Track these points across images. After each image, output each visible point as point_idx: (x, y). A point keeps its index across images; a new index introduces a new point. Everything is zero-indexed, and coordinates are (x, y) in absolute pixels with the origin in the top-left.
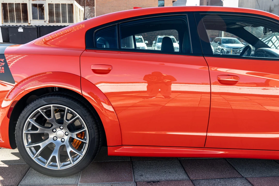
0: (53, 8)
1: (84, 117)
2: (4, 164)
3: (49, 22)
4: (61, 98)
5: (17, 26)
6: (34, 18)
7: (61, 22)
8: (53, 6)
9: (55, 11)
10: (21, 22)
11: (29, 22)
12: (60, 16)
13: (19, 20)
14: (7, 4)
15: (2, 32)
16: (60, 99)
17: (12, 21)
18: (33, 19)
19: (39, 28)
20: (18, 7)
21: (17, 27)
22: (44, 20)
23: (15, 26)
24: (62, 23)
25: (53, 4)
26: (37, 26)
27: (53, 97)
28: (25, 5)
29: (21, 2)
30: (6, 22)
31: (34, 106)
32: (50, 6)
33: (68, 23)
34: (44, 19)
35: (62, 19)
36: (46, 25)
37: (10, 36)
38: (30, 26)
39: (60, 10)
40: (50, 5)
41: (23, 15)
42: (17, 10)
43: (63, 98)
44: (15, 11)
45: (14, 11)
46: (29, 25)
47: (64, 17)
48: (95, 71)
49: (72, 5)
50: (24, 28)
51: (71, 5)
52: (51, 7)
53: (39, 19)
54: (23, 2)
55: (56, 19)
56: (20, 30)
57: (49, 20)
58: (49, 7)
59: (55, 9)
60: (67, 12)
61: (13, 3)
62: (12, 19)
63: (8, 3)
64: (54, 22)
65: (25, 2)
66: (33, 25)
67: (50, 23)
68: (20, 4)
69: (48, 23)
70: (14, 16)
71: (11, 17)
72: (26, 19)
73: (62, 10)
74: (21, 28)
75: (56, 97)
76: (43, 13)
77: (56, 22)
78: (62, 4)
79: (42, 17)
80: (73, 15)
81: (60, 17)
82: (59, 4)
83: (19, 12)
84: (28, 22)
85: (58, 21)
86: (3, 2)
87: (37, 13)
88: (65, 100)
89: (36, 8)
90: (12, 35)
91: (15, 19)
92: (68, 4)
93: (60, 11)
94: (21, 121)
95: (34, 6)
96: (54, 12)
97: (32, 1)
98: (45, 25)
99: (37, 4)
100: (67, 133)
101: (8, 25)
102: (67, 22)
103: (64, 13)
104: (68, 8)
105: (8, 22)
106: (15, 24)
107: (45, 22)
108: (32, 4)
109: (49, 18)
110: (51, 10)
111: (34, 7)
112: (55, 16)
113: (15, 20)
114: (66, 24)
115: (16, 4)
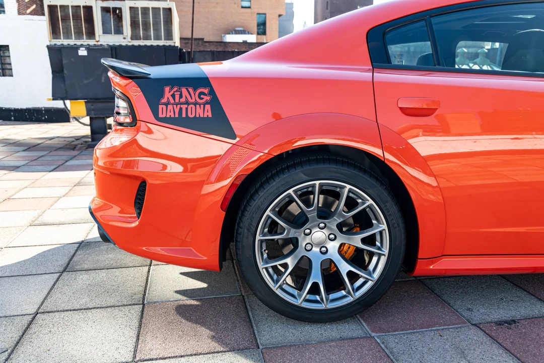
0: (139, 14)
1: (384, 204)
2: (187, 299)
3: (132, 39)
4: (338, 167)
5: (75, 46)
6: (106, 31)
7: (151, 40)
8: (138, 10)
9: (142, 21)
10: (83, 39)
11: (97, 39)
12: (150, 28)
13: (79, 35)
14: (56, 6)
15: (49, 55)
16: (336, 168)
17: (68, 36)
18: (104, 33)
19: (114, 49)
20: (76, 12)
21: (76, 48)
22: (122, 35)
23: (72, 45)
24: (154, 40)
25: (138, 8)
26: (110, 46)
27: (322, 166)
28: (89, 10)
29: (82, 4)
30: (56, 38)
31: (282, 185)
32: (132, 12)
33: (165, 40)
35: (154, 34)
36: (127, 44)
37: (65, 62)
38: (98, 46)
39: (150, 19)
40: (132, 10)
41: (87, 25)
42: (76, 17)
43: (341, 168)
44: (73, 19)
45: (70, 19)
46: (96, 43)
47: (157, 30)
48: (406, 111)
49: (170, 9)
50: (88, 48)
51: (168, 10)
52: (134, 13)
53: (114, 34)
54: (85, 4)
55: (143, 34)
56: (83, 52)
57: (132, 35)
58: (130, 12)
59: (142, 17)
60: (161, 21)
61: (68, 6)
62: (67, 33)
63: (58, 4)
64: (140, 39)
65: (88, 4)
66: (104, 44)
67: (133, 41)
68: (80, 6)
69: (130, 40)
70: (71, 28)
71: (65, 30)
72: (91, 34)
73: (153, 19)
74: (84, 49)
75: (327, 166)
76: (120, 24)
77: (143, 40)
78: (152, 8)
79: (119, 31)
80: (172, 27)
81: (151, 31)
82: (148, 8)
83: (79, 21)
84: (95, 39)
85: (147, 38)
86: (50, 4)
87: (111, 22)
88: (346, 170)
89: (108, 14)
90: (67, 61)
91: (72, 33)
92: (164, 9)
93: (150, 21)
94: (252, 215)
95: (105, 10)
96: (139, 22)
97: (101, 1)
98: (124, 44)
99: (110, 8)
100: (332, 236)
101: (61, 43)
102: (161, 39)
103: (156, 24)
104: (163, 15)
105: (60, 39)
106: (72, 42)
107: (124, 38)
108: (101, 7)
109: (132, 31)
110: (135, 17)
111: (105, 13)
112: (142, 29)
113: (72, 35)
114: (161, 43)
115: (73, 6)
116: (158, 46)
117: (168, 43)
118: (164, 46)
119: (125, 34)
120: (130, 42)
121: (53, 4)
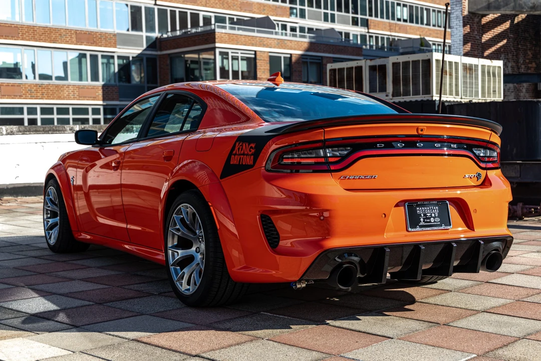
0: (400, 70)
3: (393, 96)
6: (372, 89)
7: (410, 95)
8: (400, 66)
9: (402, 76)
12: (410, 83)
14: (336, 70)
18: (370, 92)
20: (350, 73)
22: (385, 93)
24: (413, 95)
25: (400, 63)
28: (359, 70)
29: (354, 65)
32: (395, 67)
33: (423, 95)
34: (386, 91)
35: (412, 89)
39: (410, 73)
40: (395, 65)
42: (349, 78)
44: (347, 81)
45: (344, 81)
47: (416, 84)
49: (429, 61)
51: (427, 62)
52: (397, 68)
53: (379, 92)
54: (357, 65)
55: (403, 89)
57: (393, 92)
58: (393, 68)
59: (402, 72)
60: (420, 75)
64: (400, 96)
65: (359, 66)
67: (394, 98)
68: (352, 68)
69: (391, 97)
73: (412, 73)
76: (384, 81)
77: (403, 96)
78: (413, 61)
79: (383, 89)
80: (430, 80)
81: (410, 86)
82: (409, 62)
83: (351, 82)
85: (406, 93)
86: (331, 68)
87: (376, 80)
92: (423, 61)
93: (410, 75)
95: (372, 69)
96: (400, 78)
97: (369, 61)
99: (376, 66)
102: (420, 95)
103: (416, 77)
104: (422, 68)
107: (387, 96)
108: (369, 67)
109: (393, 88)
110: (397, 73)
111: (372, 72)
112: (403, 85)
114: (419, 98)
115: (347, 68)
116: (416, 101)
117: (426, 98)
118: (422, 101)
119: (388, 91)
120: (391, 99)
121: (333, 68)
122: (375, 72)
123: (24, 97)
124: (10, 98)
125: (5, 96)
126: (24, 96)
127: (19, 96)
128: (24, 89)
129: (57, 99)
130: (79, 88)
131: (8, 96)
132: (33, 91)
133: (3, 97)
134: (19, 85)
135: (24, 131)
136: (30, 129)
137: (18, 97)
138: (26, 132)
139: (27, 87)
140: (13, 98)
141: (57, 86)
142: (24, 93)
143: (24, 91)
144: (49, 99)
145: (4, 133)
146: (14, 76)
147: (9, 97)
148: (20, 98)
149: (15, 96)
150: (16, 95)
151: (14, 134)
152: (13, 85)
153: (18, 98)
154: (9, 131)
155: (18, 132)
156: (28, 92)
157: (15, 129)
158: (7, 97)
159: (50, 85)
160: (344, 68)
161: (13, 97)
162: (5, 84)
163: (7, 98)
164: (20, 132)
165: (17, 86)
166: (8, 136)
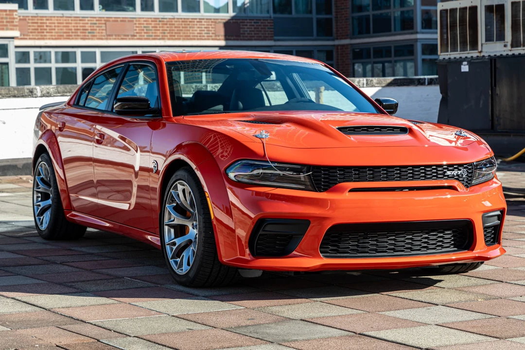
0: (520, 11)
3: (512, 46)
5: (460, 60)
6: (488, 38)
8: (520, 6)
9: (522, 20)
10: (467, 50)
11: (480, 49)
13: (464, 45)
14: (447, 10)
17: (454, 47)
18: (486, 40)
19: (494, 61)
20: (463, 16)
21: (459, 62)
22: (503, 42)
23: (457, 59)
25: (519, 3)
26: (492, 56)
28: (474, 11)
29: (468, 5)
30: (445, 51)
34: (504, 40)
36: (507, 53)
37: (449, 82)
38: (481, 58)
39: (520, 17)
40: (514, 6)
41: (471, 32)
42: (462, 22)
44: (459, 25)
45: (457, 26)
46: (478, 54)
50: (471, 62)
52: (516, 10)
53: (496, 41)
54: (471, 5)
55: (523, 38)
56: (465, 68)
57: (512, 41)
58: (512, 9)
59: (522, 14)
62: (454, 44)
63: (449, 8)
64: (520, 46)
65: (474, 4)
66: (485, 55)
67: (513, 49)
68: (466, 8)
69: (510, 47)
70: (457, 36)
71: (453, 40)
72: (474, 45)
74: (467, 63)
76: (502, 26)
77: (523, 46)
79: (501, 36)
83: (465, 27)
84: (477, 50)
86: (442, 8)
87: (494, 25)
90: (451, 80)
95: (489, 10)
96: (520, 22)
98: (504, 54)
99: (493, 6)
101: (449, 56)
105: (448, 51)
106: (457, 55)
107: (505, 46)
108: (485, 6)
109: (512, 36)
110: (516, 16)
111: (488, 14)
112: (523, 31)
113: (457, 46)
115: (460, 9)
119: (506, 40)
120: (511, 50)
121: (444, 8)
122: (492, 14)
123: (138, 37)
124: (118, 39)
125: (112, 35)
126: (138, 35)
127: (132, 36)
128: (137, 25)
129: (184, 39)
130: (215, 22)
131: (116, 35)
132: (151, 28)
133: (109, 37)
134: (131, 20)
135: (64, 92)
136: (71, 89)
137: (130, 37)
138: (66, 93)
139: (143, 22)
140: (122, 39)
141: (185, 20)
142: (138, 31)
143: (137, 29)
144: (172, 39)
145: (39, 94)
146: (125, 7)
147: (118, 37)
148: (133, 39)
149: (125, 36)
150: (127, 34)
151: (51, 96)
152: (123, 20)
153: (129, 39)
154: (44, 92)
155: (56, 93)
156: (143, 30)
157: (52, 90)
158: (114, 37)
159: (174, 19)
160: (457, 9)
161: (122, 37)
162: (111, 19)
163: (115, 39)
164: (59, 93)
165: (129, 21)
166: (44, 98)
